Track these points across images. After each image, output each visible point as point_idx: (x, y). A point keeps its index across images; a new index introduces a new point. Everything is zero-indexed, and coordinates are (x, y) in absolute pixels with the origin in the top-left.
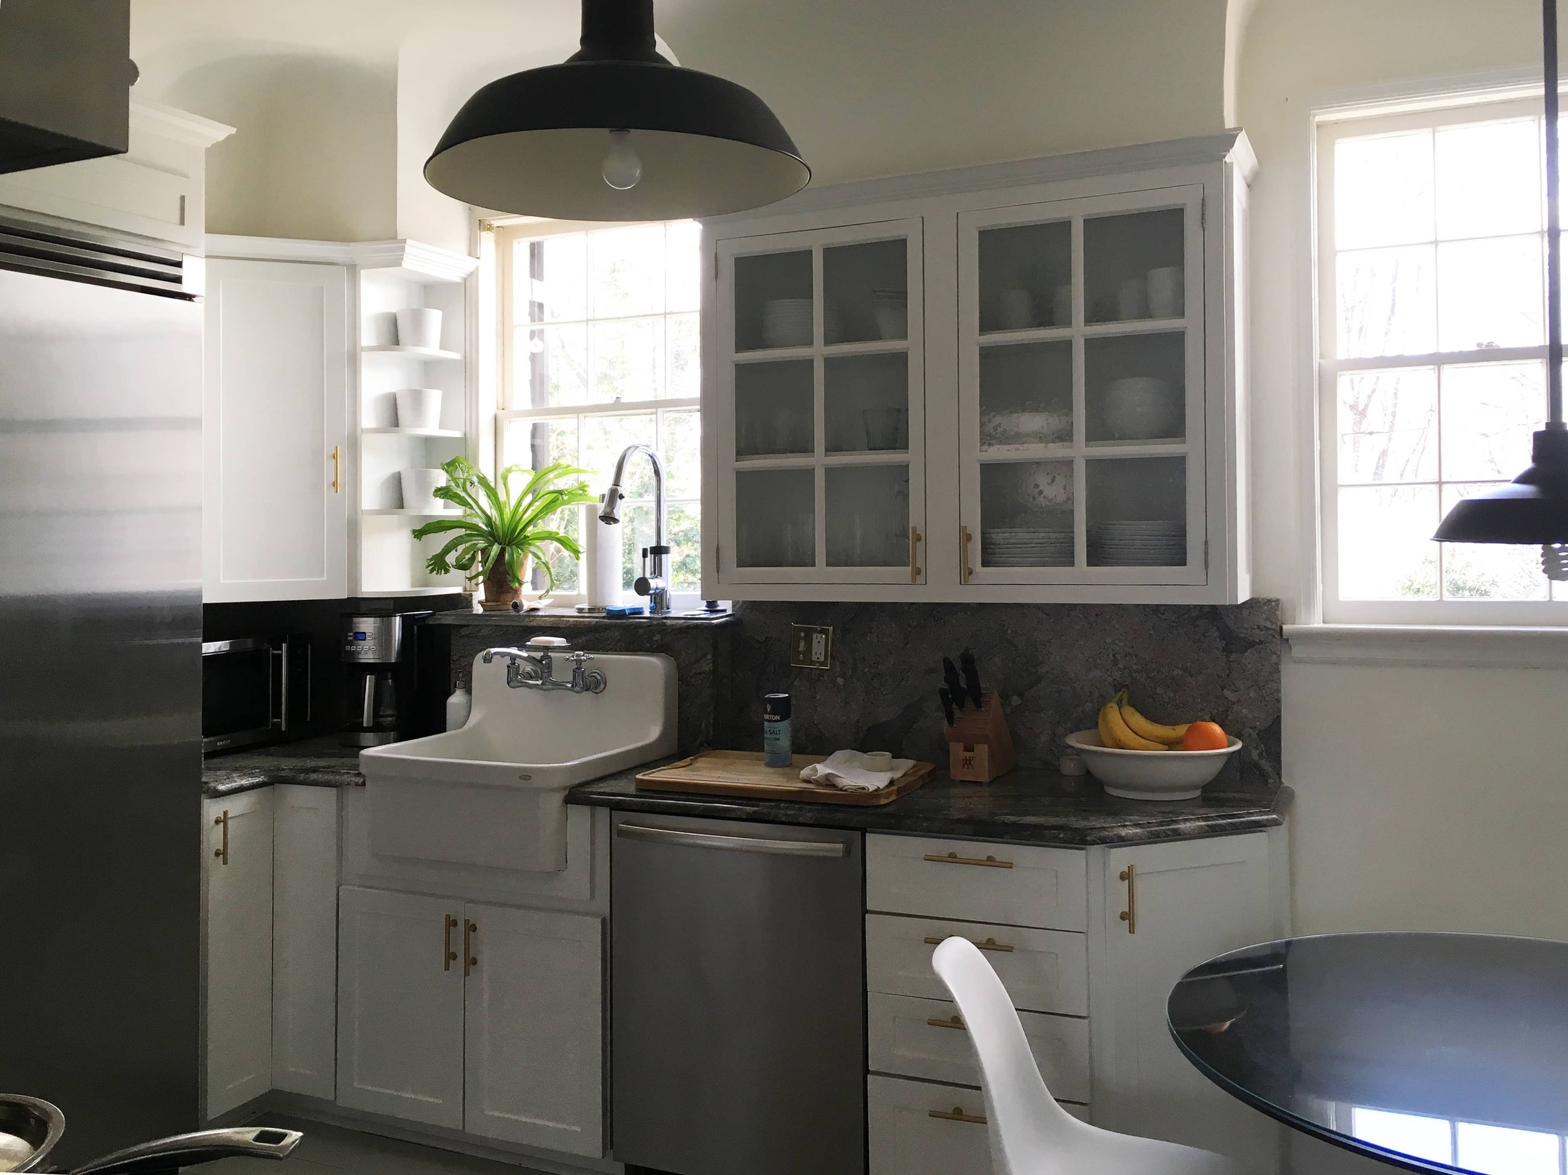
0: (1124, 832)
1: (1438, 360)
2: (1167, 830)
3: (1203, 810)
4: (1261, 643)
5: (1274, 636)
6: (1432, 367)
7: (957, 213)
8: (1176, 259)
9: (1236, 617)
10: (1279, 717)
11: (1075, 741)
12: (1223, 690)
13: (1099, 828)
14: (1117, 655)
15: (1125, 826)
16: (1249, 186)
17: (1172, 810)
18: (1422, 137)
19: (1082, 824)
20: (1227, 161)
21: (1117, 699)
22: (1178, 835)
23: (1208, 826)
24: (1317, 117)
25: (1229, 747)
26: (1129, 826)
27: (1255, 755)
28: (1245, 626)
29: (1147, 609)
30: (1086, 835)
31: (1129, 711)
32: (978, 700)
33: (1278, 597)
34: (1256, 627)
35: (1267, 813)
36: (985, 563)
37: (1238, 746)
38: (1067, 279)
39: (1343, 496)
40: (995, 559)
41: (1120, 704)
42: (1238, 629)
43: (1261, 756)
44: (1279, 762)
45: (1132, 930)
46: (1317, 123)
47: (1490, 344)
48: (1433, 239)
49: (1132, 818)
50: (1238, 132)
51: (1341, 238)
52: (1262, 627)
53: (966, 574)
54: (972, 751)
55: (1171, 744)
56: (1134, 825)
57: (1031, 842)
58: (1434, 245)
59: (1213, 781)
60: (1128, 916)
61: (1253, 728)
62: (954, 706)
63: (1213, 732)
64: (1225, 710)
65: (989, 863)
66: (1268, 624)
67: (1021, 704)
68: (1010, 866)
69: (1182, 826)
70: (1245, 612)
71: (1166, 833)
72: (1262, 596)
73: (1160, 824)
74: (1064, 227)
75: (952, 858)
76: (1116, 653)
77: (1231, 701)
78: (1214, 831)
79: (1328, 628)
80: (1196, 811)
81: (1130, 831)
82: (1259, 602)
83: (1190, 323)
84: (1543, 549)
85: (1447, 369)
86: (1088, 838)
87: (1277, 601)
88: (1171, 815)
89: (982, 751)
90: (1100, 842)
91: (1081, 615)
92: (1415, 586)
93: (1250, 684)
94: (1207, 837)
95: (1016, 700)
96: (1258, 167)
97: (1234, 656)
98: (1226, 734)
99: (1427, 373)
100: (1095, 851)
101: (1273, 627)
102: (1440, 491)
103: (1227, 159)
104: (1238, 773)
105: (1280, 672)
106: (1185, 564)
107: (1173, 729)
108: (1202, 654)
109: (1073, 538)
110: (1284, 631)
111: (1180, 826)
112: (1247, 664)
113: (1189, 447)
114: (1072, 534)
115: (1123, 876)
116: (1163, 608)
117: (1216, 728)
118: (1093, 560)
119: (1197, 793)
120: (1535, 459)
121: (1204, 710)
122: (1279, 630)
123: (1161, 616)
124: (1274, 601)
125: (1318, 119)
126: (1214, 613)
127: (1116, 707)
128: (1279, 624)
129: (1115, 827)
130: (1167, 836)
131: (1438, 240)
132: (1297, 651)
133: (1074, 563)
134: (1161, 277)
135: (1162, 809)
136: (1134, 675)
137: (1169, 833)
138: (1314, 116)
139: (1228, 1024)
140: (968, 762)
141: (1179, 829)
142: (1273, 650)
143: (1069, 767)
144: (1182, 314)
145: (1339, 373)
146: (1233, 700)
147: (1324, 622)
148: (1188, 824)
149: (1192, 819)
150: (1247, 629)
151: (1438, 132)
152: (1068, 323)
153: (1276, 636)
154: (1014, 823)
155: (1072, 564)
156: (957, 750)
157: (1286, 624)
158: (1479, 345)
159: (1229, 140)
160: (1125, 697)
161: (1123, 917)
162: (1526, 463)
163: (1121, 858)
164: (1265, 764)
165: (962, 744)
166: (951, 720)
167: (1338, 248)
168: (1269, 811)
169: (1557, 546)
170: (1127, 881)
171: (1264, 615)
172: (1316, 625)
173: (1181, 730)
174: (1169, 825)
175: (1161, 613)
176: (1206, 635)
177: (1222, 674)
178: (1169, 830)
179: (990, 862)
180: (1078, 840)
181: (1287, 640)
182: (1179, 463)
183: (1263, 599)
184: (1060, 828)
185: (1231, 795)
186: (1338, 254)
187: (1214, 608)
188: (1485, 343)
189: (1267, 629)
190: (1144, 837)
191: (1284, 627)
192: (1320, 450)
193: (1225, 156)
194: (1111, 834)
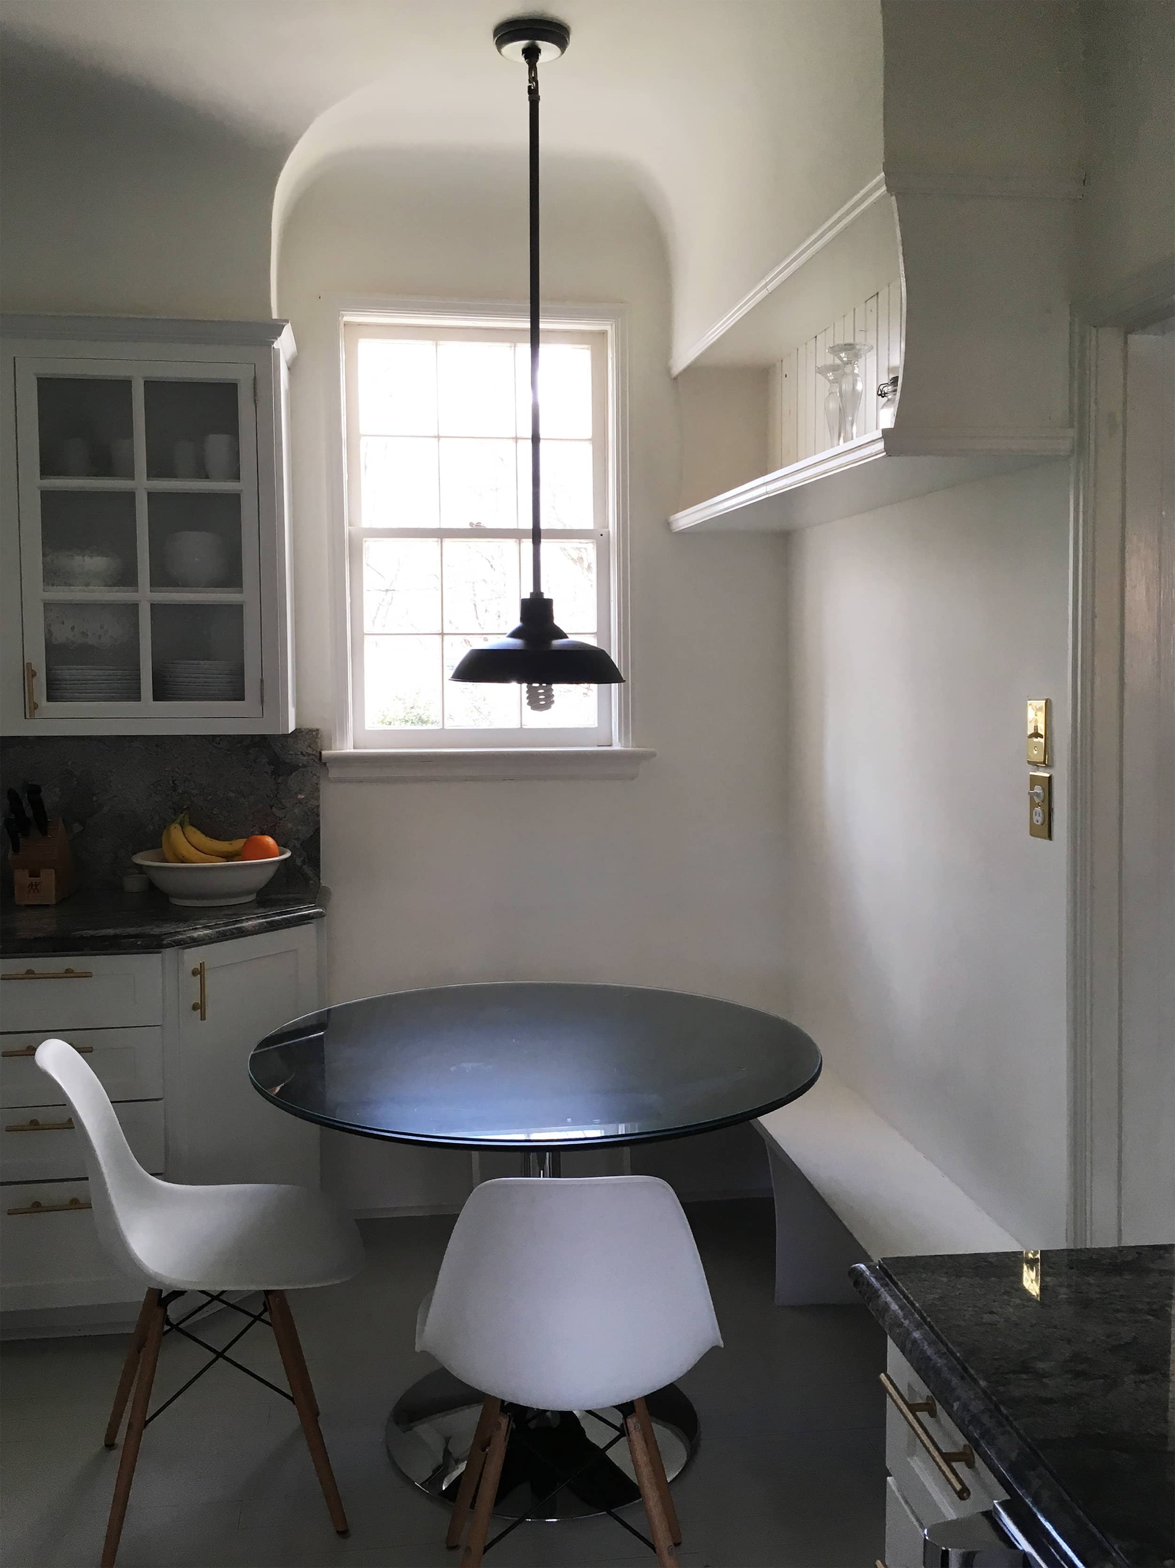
0: (195, 934)
1: (442, 534)
2: (232, 929)
3: (261, 910)
4: (304, 766)
5: (314, 761)
6: (436, 539)
7: (14, 358)
8: (231, 427)
9: (282, 745)
10: (319, 829)
11: (140, 859)
12: (271, 808)
13: (174, 933)
14: (176, 782)
15: (196, 929)
16: (289, 369)
17: (237, 912)
18: (427, 346)
19: (156, 931)
20: (275, 347)
21: (178, 821)
22: (242, 933)
23: (266, 922)
24: (345, 317)
25: (280, 855)
26: (199, 928)
27: (299, 862)
28: (291, 752)
29: (204, 740)
30: (163, 940)
31: (191, 831)
32: (43, 828)
33: (318, 727)
34: (299, 753)
35: (313, 908)
36: (49, 699)
37: (288, 855)
38: (129, 433)
39: (368, 642)
40: (58, 694)
41: (182, 825)
42: (284, 755)
43: (303, 862)
44: (318, 866)
45: (203, 1018)
46: (345, 322)
47: (478, 524)
48: (437, 435)
49: (201, 921)
50: (284, 323)
51: (365, 424)
52: (305, 753)
53: (30, 709)
54: (38, 876)
55: (229, 857)
56: (204, 927)
57: (109, 952)
58: (437, 439)
59: (266, 886)
60: (199, 1007)
61: (298, 839)
62: (20, 835)
63: (268, 843)
64: (273, 825)
65: (68, 975)
66: (309, 751)
67: (83, 830)
68: (88, 975)
69: (245, 924)
70: (289, 739)
71: (232, 932)
72: (304, 727)
73: (226, 925)
74: (125, 385)
75: (30, 974)
76: (175, 780)
77: (279, 817)
78: (272, 927)
79: (357, 753)
80: (256, 911)
81: (202, 933)
82: (302, 732)
83: (244, 486)
84: (527, 687)
85: (447, 542)
86: (164, 942)
87: (318, 730)
88: (235, 917)
89: (48, 878)
90: (175, 945)
91: (141, 747)
92: (388, 719)
93: (295, 802)
94: (268, 931)
95: (77, 827)
96: (297, 354)
97: (280, 780)
98: (279, 845)
99: (432, 543)
100: (169, 952)
101: (314, 753)
102: (443, 641)
103: (275, 345)
104: (285, 878)
105: (319, 791)
106: (243, 699)
107: (231, 844)
108: (254, 778)
109: (140, 675)
110: (322, 755)
111: (244, 925)
112: (292, 785)
113: (246, 596)
114: (138, 672)
115: (194, 973)
116: (219, 738)
117: (270, 840)
118: (158, 696)
119: (253, 897)
120: (523, 619)
121: (255, 826)
122: (318, 755)
123: (217, 745)
124: (315, 731)
125: (346, 319)
126: (262, 742)
127: (178, 826)
128: (319, 750)
129: (187, 930)
130: (233, 934)
131: (440, 435)
132: (333, 773)
133: (140, 698)
134: (217, 444)
135: (226, 912)
136: (192, 799)
137: (234, 931)
138: (343, 317)
139: (278, 1089)
140: (34, 887)
141: (243, 927)
142: (314, 772)
143: (132, 884)
144: (237, 477)
145: (364, 539)
146: (280, 816)
147: (354, 748)
148: (250, 923)
149: (253, 918)
150: (292, 755)
151: (439, 345)
152: (130, 474)
153: (317, 760)
154: (93, 937)
155: (138, 699)
156: (22, 877)
157: (325, 750)
158: (471, 524)
159: (276, 329)
160: (187, 819)
161: (195, 1007)
162: (515, 622)
163: (192, 957)
164: (307, 870)
165: (27, 871)
166: (16, 849)
167: (362, 432)
168: (315, 906)
169: (537, 685)
170: (199, 975)
171: (306, 743)
172: (348, 751)
173: (238, 844)
174: (234, 925)
175: (217, 743)
176: (258, 760)
177: (270, 794)
178: (235, 929)
179: (69, 973)
180: (154, 945)
181: (325, 764)
182: (237, 610)
183: (305, 729)
184: (136, 936)
185: (280, 897)
186: (362, 437)
187: (263, 737)
188: (475, 523)
189: (309, 755)
190: (212, 937)
191: (323, 752)
192: (351, 603)
193: (273, 343)
194: (184, 937)
